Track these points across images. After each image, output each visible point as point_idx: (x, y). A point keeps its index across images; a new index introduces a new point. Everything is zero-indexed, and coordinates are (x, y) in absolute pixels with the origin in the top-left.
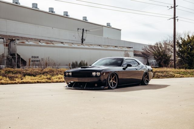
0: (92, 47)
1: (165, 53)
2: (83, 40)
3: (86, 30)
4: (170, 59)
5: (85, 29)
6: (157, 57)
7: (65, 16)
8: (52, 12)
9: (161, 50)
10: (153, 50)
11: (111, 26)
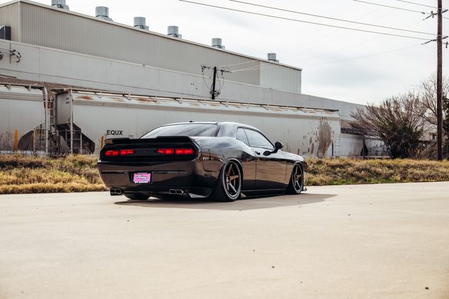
0: (244, 109)
1: (408, 126)
2: (214, 94)
3: (222, 71)
4: (420, 139)
5: (219, 68)
6: (389, 133)
7: (172, 37)
8: (143, 27)
9: (397, 118)
10: (379, 117)
11: (278, 61)
